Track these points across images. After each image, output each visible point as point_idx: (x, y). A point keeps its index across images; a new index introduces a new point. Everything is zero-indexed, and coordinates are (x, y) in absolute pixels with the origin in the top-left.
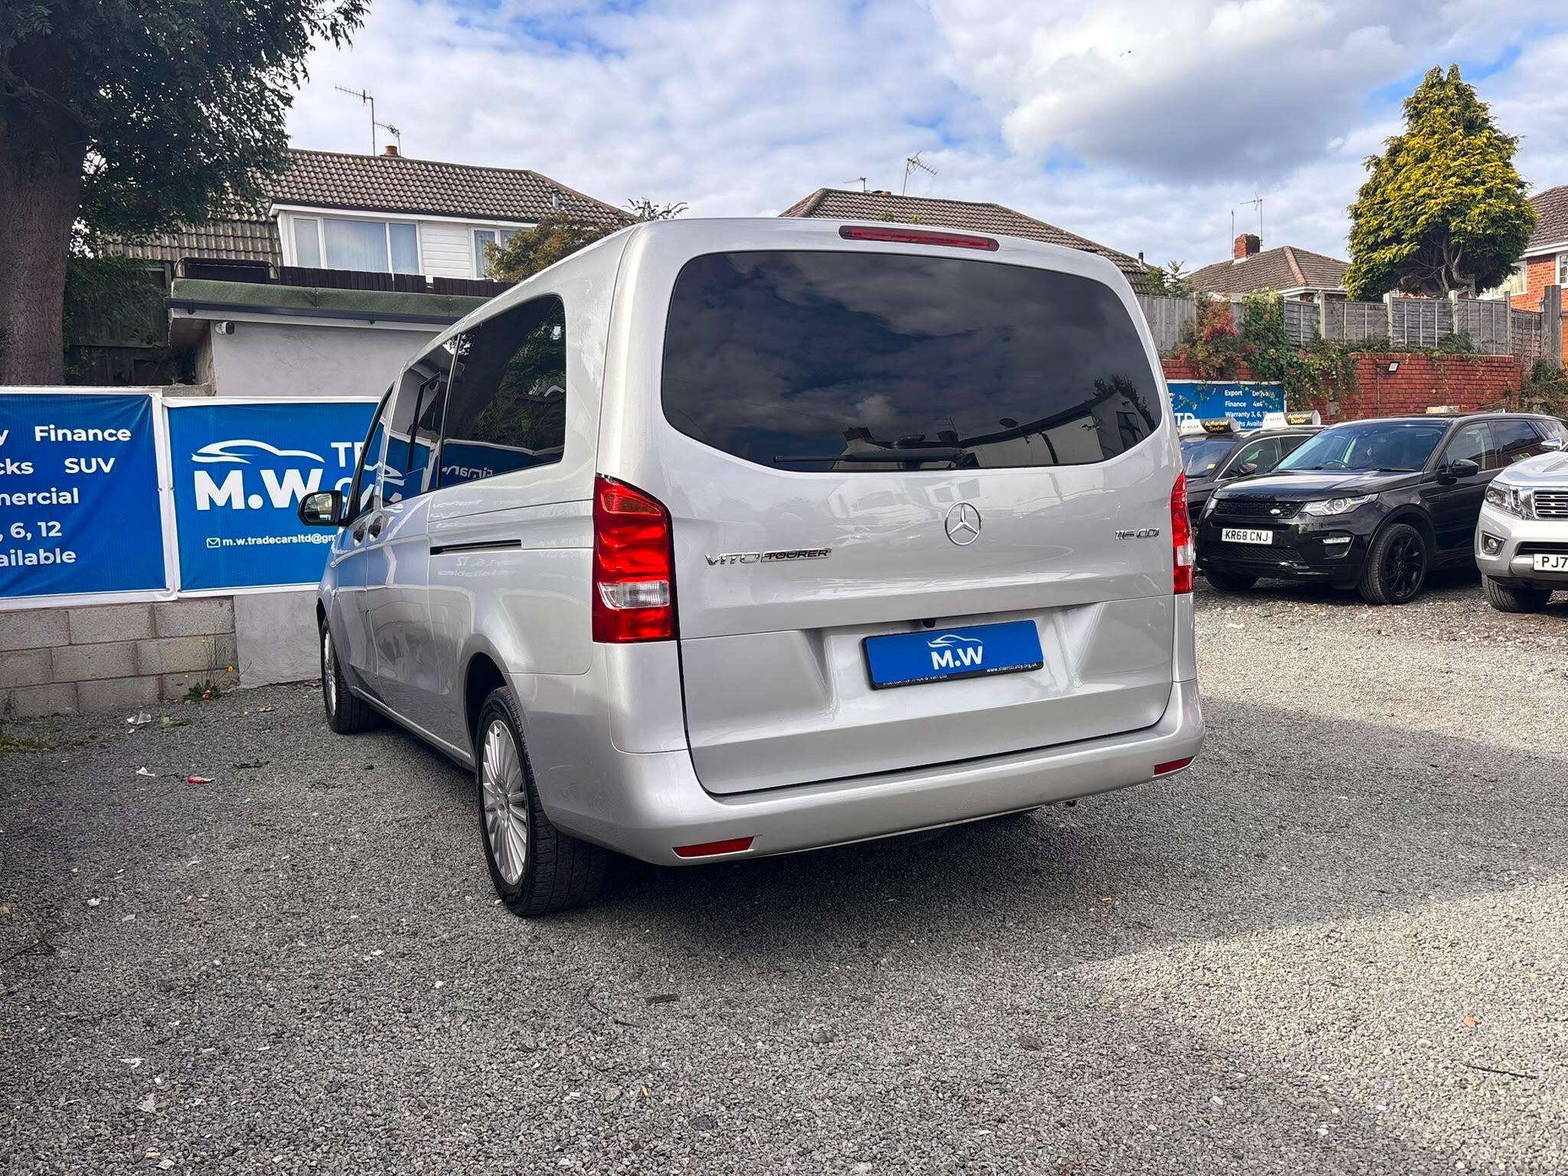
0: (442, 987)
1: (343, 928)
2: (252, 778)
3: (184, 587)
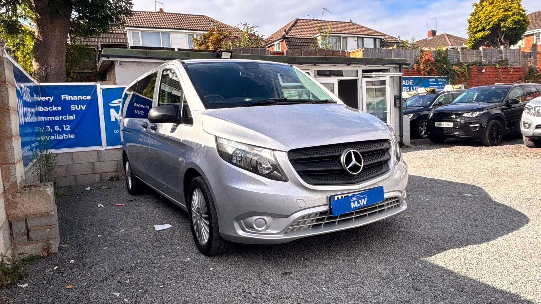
0: (213, 270)
1: (175, 251)
2: (135, 205)
3: (108, 145)
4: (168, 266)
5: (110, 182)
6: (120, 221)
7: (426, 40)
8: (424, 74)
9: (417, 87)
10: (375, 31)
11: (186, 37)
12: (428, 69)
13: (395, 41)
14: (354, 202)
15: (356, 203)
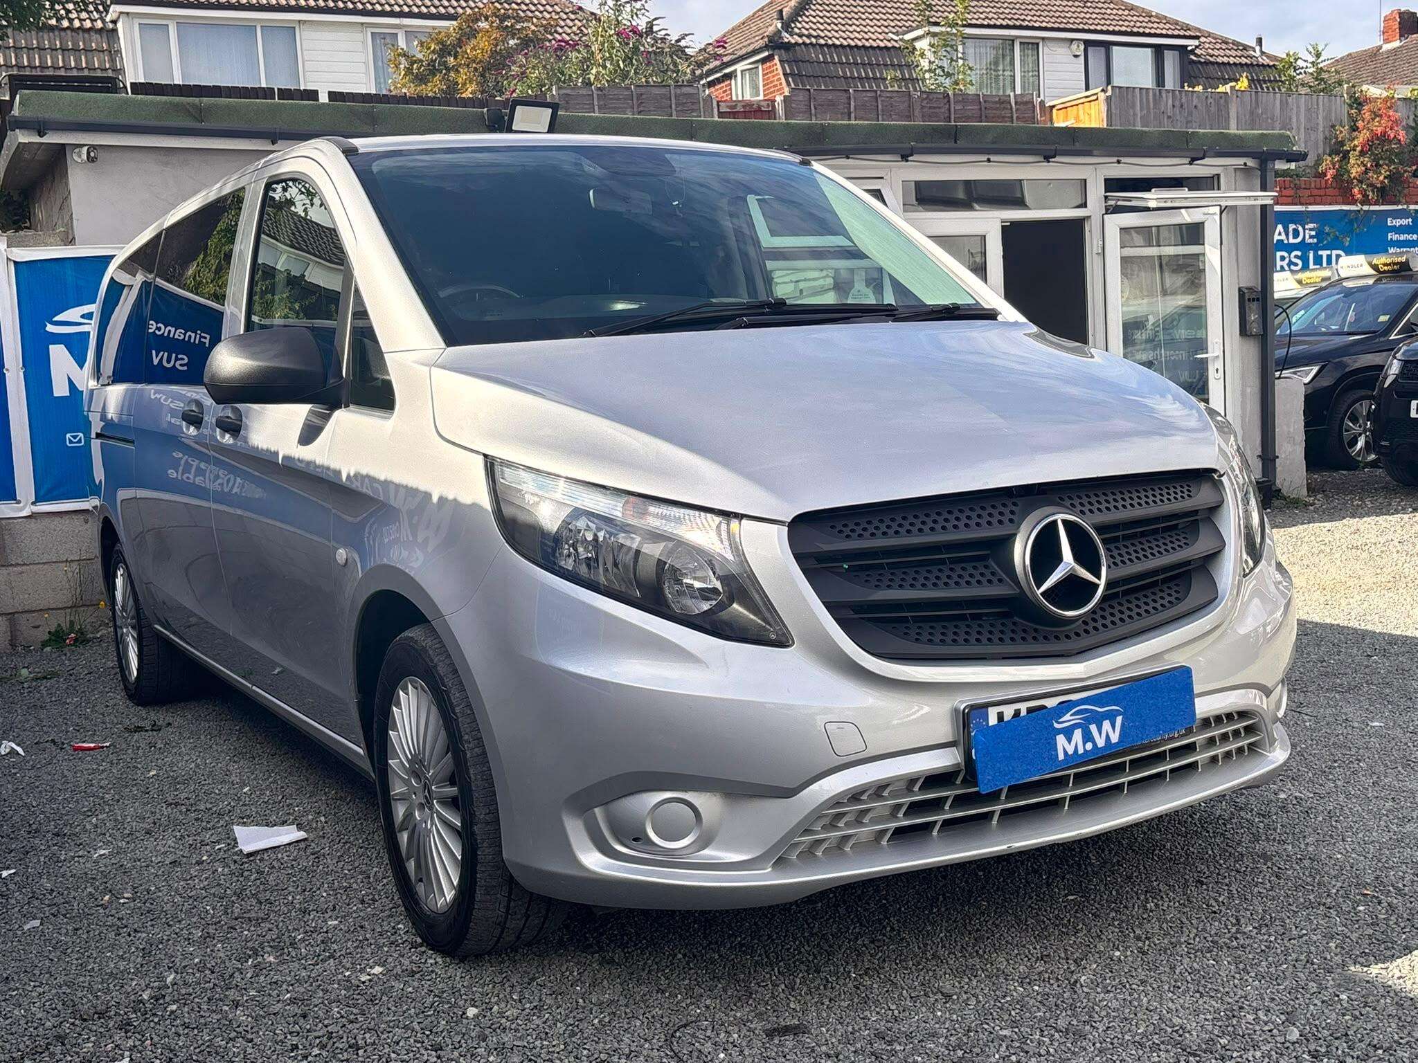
0: (476, 1016)
1: (320, 938)
2: (152, 745)
3: (38, 500)
4: (293, 1001)
5: (48, 649)
6: (92, 812)
7: (1374, 54)
8: (1365, 196)
9: (1335, 252)
10: (1157, 16)
11: (364, 42)
12: (1381, 178)
13: (1244, 61)
14: (1068, 733)
15: (1078, 735)
